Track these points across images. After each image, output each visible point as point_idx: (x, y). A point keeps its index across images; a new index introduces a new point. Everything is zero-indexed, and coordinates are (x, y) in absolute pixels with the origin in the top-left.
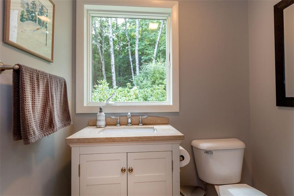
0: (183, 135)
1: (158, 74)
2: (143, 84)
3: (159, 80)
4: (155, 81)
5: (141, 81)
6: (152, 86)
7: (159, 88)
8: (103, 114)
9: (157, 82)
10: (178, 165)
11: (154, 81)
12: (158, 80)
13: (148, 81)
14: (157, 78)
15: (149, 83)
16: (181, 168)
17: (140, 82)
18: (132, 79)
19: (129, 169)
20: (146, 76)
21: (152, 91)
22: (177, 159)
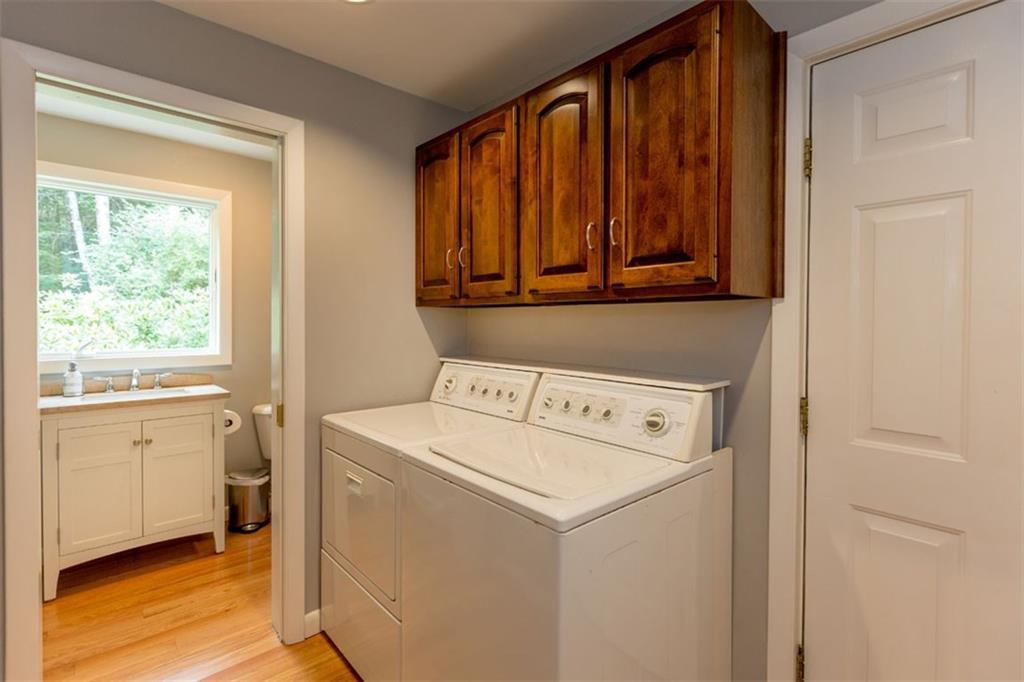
0: (227, 392)
1: (191, 250)
2: (130, 277)
3: (194, 269)
4: (182, 271)
5: (121, 267)
6: (168, 285)
7: (194, 297)
8: (78, 373)
9: (187, 275)
10: (223, 432)
11: (176, 270)
12: (190, 269)
13: (151, 271)
14: (185, 263)
15: (156, 278)
16: (226, 436)
17: (117, 269)
18: (76, 255)
19: (146, 441)
20: (142, 250)
21: (169, 307)
22: (221, 424)
